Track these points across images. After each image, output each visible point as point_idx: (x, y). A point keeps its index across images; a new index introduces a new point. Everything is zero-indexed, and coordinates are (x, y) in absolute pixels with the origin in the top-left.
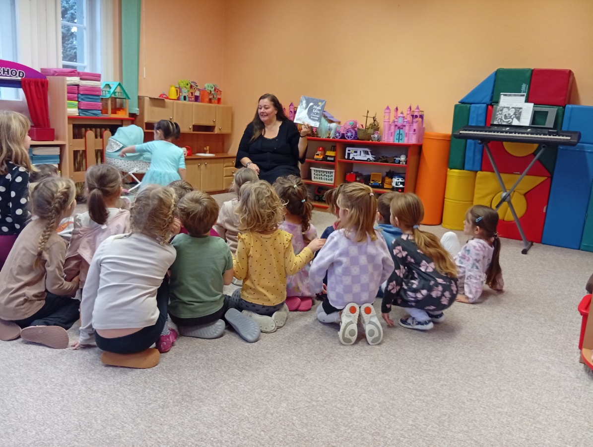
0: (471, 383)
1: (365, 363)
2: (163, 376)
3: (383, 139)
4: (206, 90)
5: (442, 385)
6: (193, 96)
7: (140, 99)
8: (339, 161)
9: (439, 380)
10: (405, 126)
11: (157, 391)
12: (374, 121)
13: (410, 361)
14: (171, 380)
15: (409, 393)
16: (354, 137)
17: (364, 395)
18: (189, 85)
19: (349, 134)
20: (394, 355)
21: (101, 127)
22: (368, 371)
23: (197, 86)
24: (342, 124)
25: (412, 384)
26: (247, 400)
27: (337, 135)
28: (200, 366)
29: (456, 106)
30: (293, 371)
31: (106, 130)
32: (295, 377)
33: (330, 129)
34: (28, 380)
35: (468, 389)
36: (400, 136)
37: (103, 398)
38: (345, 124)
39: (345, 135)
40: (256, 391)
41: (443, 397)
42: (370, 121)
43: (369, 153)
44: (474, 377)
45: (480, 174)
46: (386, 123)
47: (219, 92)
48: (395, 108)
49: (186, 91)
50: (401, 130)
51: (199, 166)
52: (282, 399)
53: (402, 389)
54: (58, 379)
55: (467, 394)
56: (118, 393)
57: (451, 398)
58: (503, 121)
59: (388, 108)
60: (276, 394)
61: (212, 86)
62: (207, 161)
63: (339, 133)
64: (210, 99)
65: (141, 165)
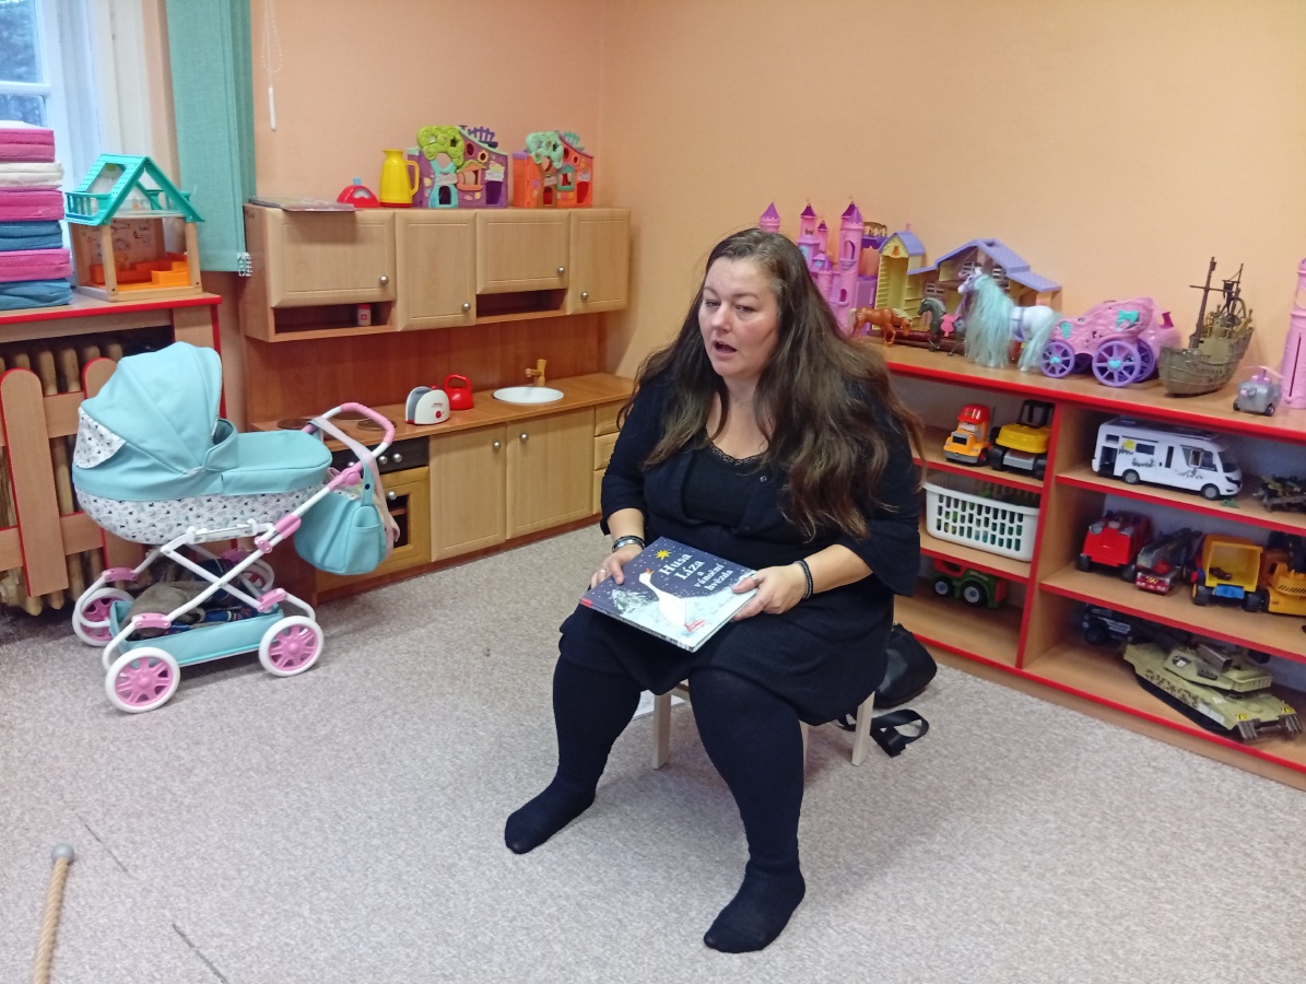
4: (529, 158)
6: (479, 186)
12: (1230, 298)
16: (1138, 379)
18: (461, 144)
19: (1116, 362)
23: (494, 145)
24: (1076, 310)
27: (1056, 359)
33: (1022, 333)
39: (1095, 363)
47: (582, 162)
49: (450, 167)
51: (496, 450)
61: (555, 139)
62: (530, 425)
63: (1065, 354)
64: (548, 191)
65: (220, 509)
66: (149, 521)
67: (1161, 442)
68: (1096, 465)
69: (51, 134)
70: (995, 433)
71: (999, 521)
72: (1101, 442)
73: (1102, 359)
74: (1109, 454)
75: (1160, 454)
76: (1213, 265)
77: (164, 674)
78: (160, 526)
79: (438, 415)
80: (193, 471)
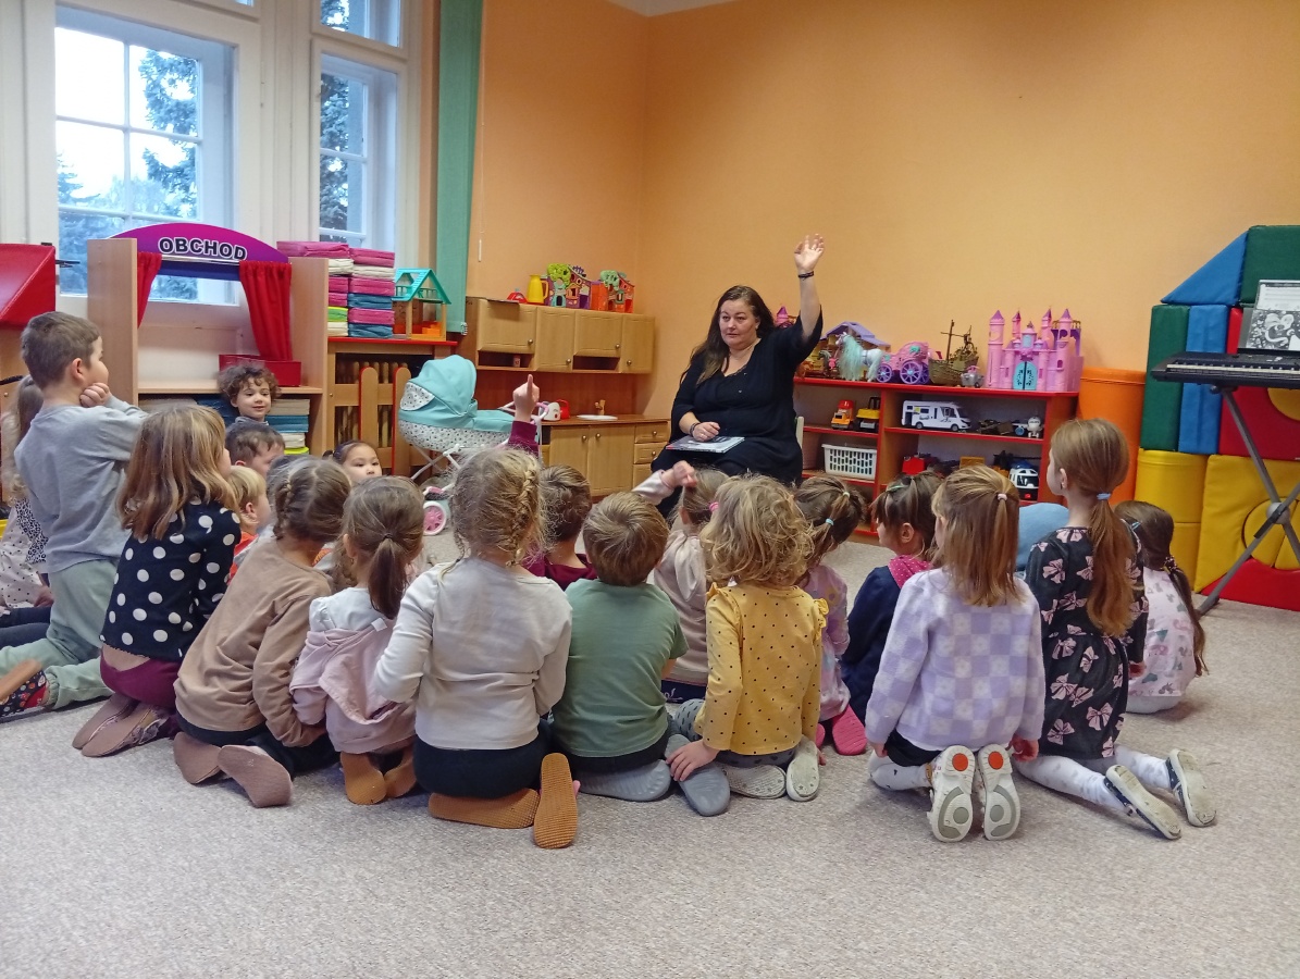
0: (1211, 929)
1: (961, 873)
2: (520, 875)
3: (988, 383)
4: (602, 284)
5: (1144, 931)
6: (576, 297)
7: (470, 303)
8: (887, 432)
9: (1137, 918)
10: (1037, 353)
11: (509, 906)
12: (967, 343)
13: (1067, 875)
14: (537, 884)
15: (1067, 944)
16: (921, 379)
17: (963, 943)
18: (569, 274)
19: (910, 372)
20: (1028, 859)
21: (391, 359)
22: (969, 892)
23: (584, 276)
24: (894, 351)
25: (1072, 925)
26: (700, 938)
27: (883, 373)
28: (598, 858)
29: (1155, 311)
30: (801, 882)
31: (400, 366)
32: (805, 896)
33: (867, 363)
34: (247, 868)
35: (1205, 943)
36: (1027, 376)
37: (400, 913)
38: (901, 350)
39: (901, 374)
40: (721, 919)
41: (1146, 958)
42: (958, 343)
43: (956, 413)
44: (1217, 916)
45: (1214, 460)
46: (993, 348)
47: (628, 288)
48: (1015, 314)
49: (563, 286)
50: (1029, 364)
51: (583, 441)
52: (778, 939)
53: (1051, 935)
54: (306, 870)
55: (1202, 953)
56: (429, 906)
57: (1166, 960)
58: (1268, 342)
59: (998, 315)
60: (763, 928)
61: (616, 275)
62: (602, 430)
63: (888, 370)
64: (611, 303)
65: (469, 437)
66: (440, 438)
67: (931, 406)
68: (903, 422)
69: (393, 254)
70: (855, 413)
71: (861, 459)
72: (905, 410)
73: (904, 371)
74: (909, 416)
75: (931, 413)
76: (953, 324)
77: (440, 518)
78: (444, 441)
79: (556, 416)
80: (463, 414)
